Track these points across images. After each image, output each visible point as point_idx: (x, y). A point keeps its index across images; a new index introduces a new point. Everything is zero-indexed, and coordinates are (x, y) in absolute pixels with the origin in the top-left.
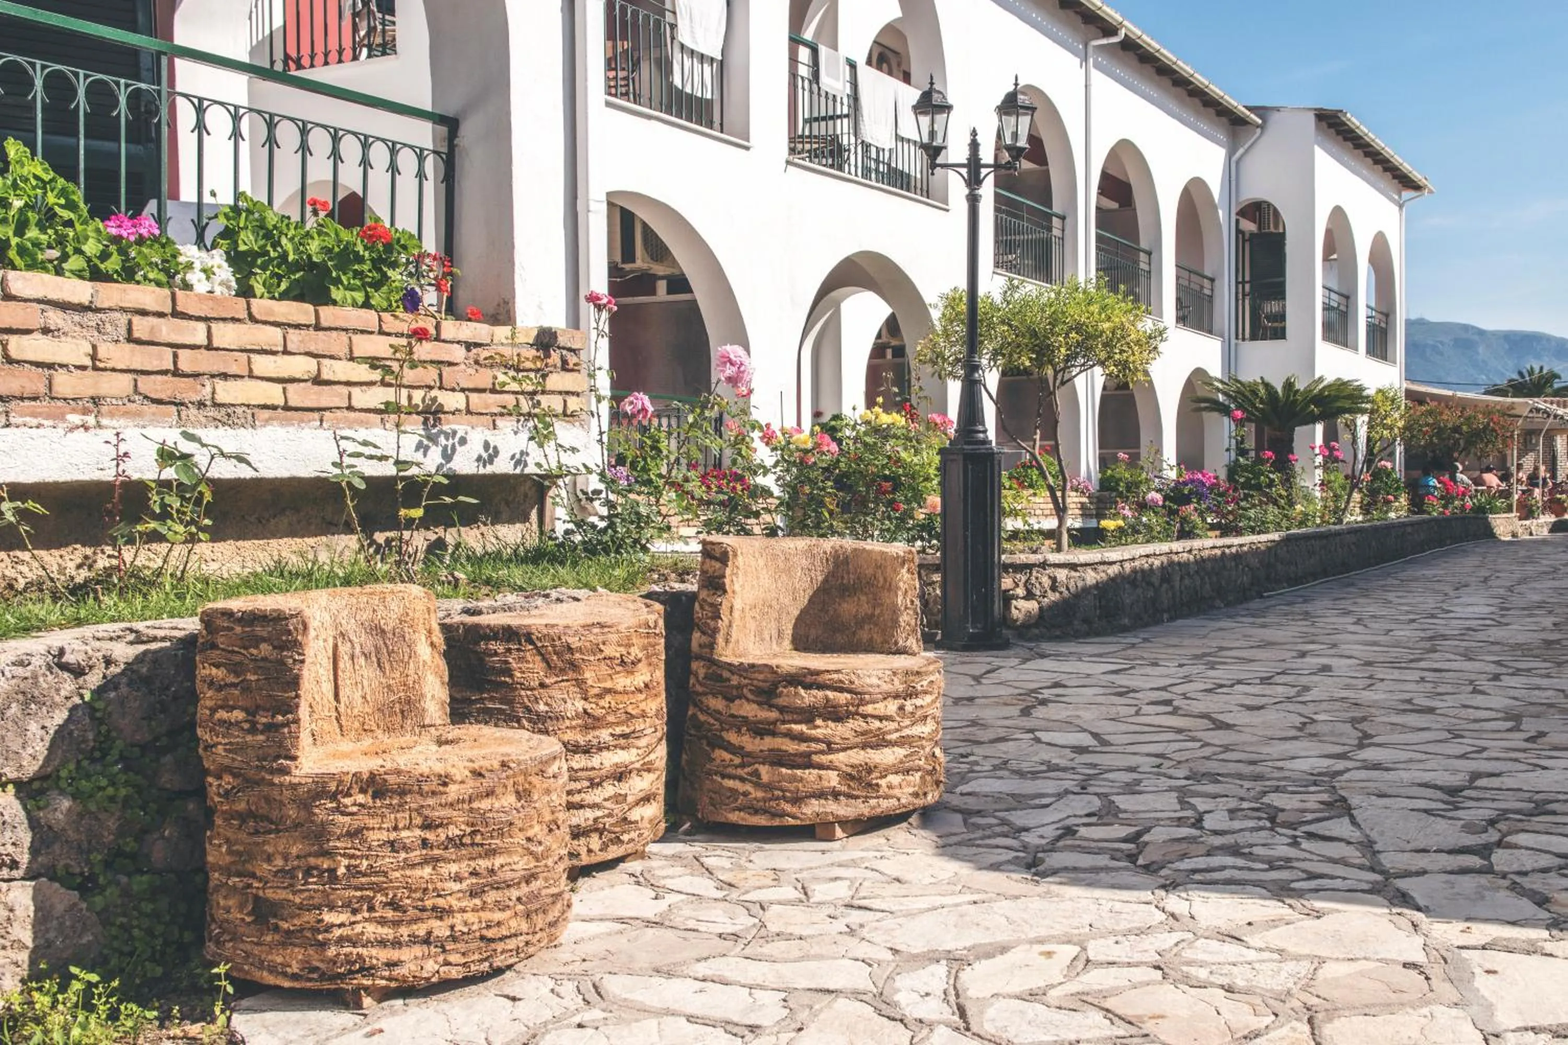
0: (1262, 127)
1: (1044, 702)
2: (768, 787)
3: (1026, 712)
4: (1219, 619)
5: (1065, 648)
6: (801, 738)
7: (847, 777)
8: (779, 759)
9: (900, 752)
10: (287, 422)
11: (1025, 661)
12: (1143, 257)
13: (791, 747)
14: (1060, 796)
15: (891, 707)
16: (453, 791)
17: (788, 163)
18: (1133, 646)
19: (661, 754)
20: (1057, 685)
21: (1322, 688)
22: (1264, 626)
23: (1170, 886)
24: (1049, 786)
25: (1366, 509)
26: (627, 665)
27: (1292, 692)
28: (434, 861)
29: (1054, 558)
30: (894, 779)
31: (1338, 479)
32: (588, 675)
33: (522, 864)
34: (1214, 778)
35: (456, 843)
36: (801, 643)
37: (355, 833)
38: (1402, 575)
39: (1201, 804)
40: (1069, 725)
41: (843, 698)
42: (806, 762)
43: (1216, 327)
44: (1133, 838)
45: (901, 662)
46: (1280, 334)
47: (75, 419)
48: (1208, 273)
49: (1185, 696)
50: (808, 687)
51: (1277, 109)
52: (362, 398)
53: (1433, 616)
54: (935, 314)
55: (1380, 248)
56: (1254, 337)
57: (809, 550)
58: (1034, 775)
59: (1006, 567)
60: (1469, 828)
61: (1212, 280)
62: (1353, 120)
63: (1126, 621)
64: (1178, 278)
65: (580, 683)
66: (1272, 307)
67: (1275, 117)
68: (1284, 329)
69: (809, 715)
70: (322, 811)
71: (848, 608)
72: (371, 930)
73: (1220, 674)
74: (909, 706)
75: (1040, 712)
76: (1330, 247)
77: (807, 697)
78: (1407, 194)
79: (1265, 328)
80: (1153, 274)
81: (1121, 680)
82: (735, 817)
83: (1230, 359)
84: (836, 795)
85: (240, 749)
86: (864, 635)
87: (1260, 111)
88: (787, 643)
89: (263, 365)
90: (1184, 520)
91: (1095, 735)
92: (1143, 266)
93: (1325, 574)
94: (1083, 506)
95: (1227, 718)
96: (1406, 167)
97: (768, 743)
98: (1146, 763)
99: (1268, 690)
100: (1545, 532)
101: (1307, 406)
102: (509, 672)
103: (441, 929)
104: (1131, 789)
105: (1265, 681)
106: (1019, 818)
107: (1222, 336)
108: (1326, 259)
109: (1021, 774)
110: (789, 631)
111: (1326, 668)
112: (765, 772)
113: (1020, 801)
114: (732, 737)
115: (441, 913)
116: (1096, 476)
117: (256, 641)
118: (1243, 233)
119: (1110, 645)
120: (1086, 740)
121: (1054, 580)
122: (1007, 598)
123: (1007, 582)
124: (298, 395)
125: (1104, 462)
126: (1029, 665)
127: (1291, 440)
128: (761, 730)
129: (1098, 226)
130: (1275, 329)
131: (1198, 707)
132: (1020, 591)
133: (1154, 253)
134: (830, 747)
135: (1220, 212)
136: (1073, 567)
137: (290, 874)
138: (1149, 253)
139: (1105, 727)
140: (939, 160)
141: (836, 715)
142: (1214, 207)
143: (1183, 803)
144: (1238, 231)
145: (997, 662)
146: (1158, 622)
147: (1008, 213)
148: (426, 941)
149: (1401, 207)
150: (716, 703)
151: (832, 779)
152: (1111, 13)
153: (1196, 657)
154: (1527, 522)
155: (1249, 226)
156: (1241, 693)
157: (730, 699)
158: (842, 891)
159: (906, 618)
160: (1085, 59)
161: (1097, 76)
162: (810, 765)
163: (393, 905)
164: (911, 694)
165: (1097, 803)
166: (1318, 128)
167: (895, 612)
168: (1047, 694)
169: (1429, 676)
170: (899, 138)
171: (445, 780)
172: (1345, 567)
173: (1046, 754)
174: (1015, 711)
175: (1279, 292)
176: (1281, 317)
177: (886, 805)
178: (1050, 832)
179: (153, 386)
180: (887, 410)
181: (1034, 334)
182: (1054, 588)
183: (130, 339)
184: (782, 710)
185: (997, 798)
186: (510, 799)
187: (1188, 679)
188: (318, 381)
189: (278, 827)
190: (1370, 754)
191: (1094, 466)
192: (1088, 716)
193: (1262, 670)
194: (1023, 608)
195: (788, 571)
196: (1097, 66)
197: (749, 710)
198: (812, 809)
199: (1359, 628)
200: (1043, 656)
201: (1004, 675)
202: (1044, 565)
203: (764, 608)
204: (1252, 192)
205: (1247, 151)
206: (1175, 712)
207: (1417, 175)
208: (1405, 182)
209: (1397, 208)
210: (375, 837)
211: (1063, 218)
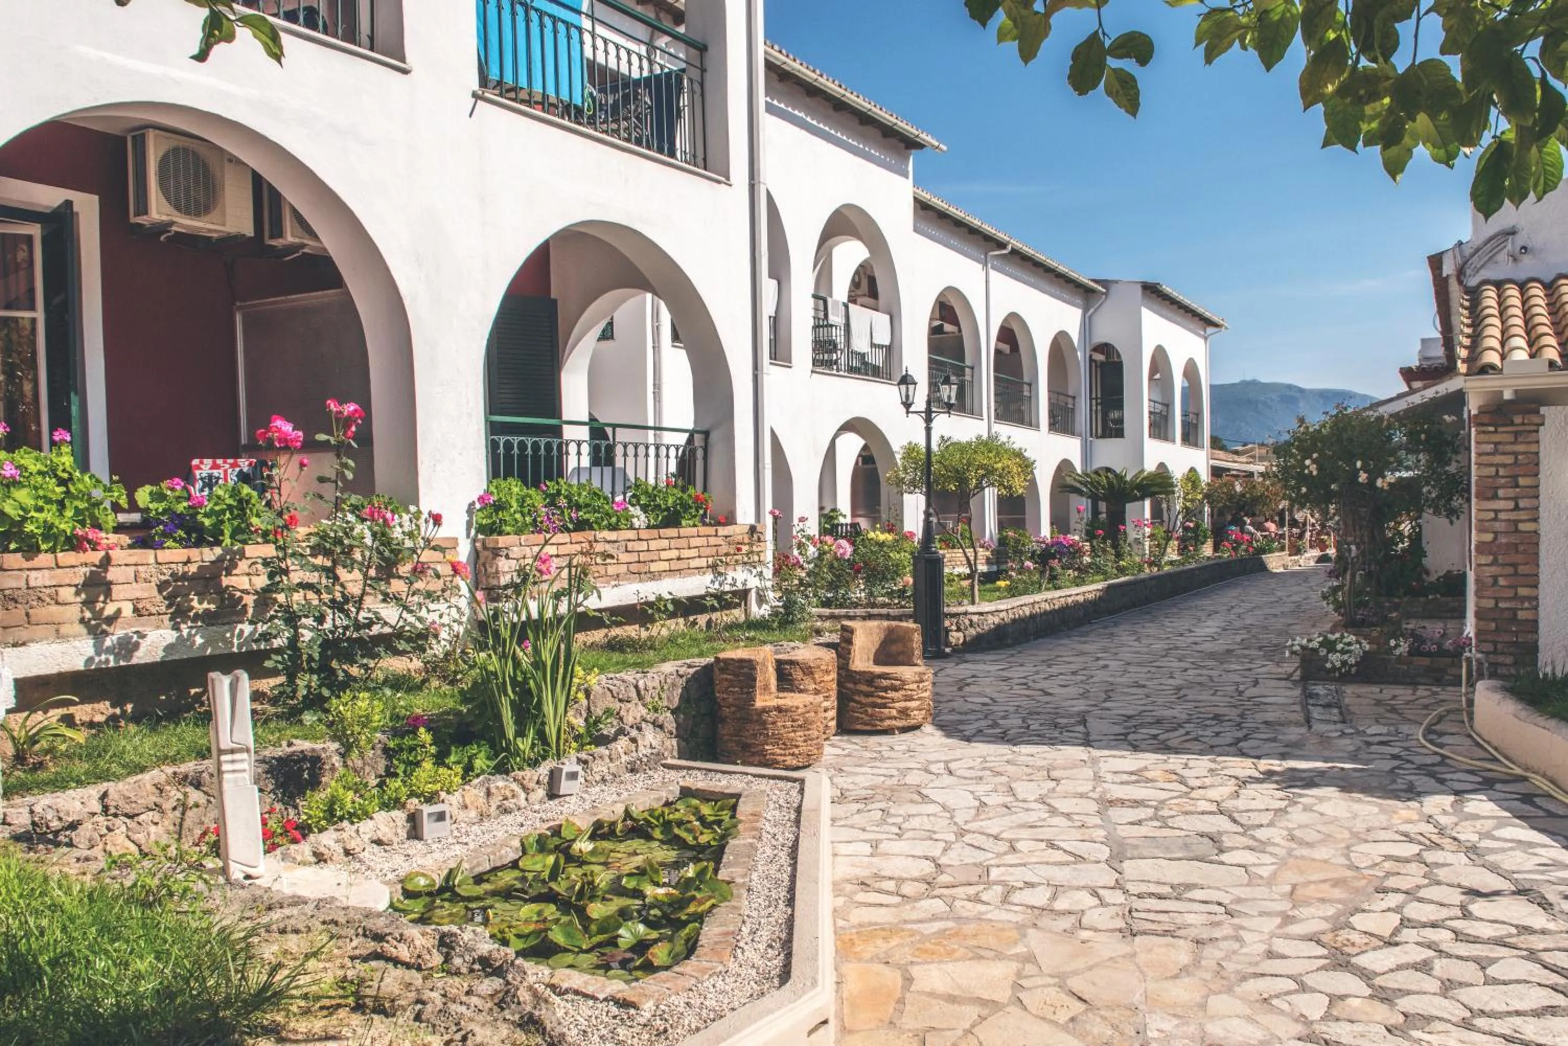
0: (1106, 294)
1: (968, 685)
2: (871, 716)
3: (960, 689)
4: (1060, 638)
5: (978, 657)
6: (883, 698)
7: (899, 712)
8: (875, 705)
9: (918, 703)
10: (670, 576)
11: (957, 664)
12: (1026, 387)
13: (879, 701)
14: (976, 720)
15: (914, 686)
16: (800, 711)
17: (813, 372)
18: (1012, 655)
19: (836, 703)
20: (973, 676)
21: (1101, 675)
22: (1085, 643)
23: (1015, 745)
24: (972, 717)
25: (1182, 550)
26: (827, 672)
27: (1084, 678)
28: (794, 731)
29: (971, 609)
30: (916, 712)
31: (1160, 532)
32: (816, 676)
33: (816, 733)
34: (1038, 714)
35: (800, 726)
36: (877, 662)
37: (774, 723)
38: (1182, 606)
39: (1030, 722)
40: (979, 694)
41: (898, 683)
42: (884, 706)
43: (1077, 430)
44: (1004, 733)
45: (916, 669)
46: (1119, 433)
47: (613, 583)
48: (1070, 393)
49: (1034, 681)
50: (885, 679)
51: (1116, 282)
52: (694, 563)
53: (1181, 635)
54: (898, 457)
55: (1191, 371)
56: (1103, 436)
57: (879, 627)
58: (966, 714)
59: (946, 615)
60: (1126, 728)
61: (1074, 398)
62: (1167, 289)
63: (1009, 641)
64: (1050, 399)
65: (814, 679)
66: (1114, 415)
67: (1114, 288)
68: (1122, 430)
69: (885, 689)
70: (765, 716)
71: (894, 648)
72: (778, 751)
73: (1054, 670)
74: (921, 685)
75: (967, 689)
76: (1154, 369)
77: (885, 683)
78: (1210, 330)
79: (1111, 429)
80: (1032, 398)
81: (1005, 674)
82: (859, 727)
83: (1087, 453)
84: (895, 718)
85: (739, 699)
86: (900, 658)
87: (1105, 283)
88: (871, 662)
89: (664, 555)
90: (1052, 569)
91: (992, 699)
92: (1026, 393)
93: (1134, 606)
94: (988, 559)
95: (1051, 691)
96: (1208, 314)
97: (871, 699)
98: (1012, 709)
99: (1073, 678)
100: (1312, 563)
101: (1132, 491)
102: (791, 675)
103: (796, 751)
104: (1004, 718)
105: (1074, 673)
106: (961, 727)
107: (1080, 435)
108: (1151, 378)
109: (961, 713)
110: (872, 657)
111: (1106, 666)
112: (869, 710)
113: (961, 722)
114: (857, 698)
115: (797, 747)
116: (996, 537)
117: (743, 667)
118: (1095, 361)
119: (1002, 655)
120: (987, 700)
121: (971, 621)
122: (947, 631)
123: (947, 623)
124: (675, 565)
125: (1001, 526)
126: (961, 666)
127: (1124, 512)
128: (867, 695)
129: (995, 371)
130: (1117, 430)
131: (1038, 686)
132: (954, 628)
133: (1033, 384)
134: (893, 701)
135: (1079, 354)
136: (981, 614)
137: (755, 735)
138: (1030, 385)
139: (995, 695)
140: (911, 409)
141: (895, 689)
142: (1074, 350)
143: (1024, 721)
144: (1091, 360)
145: (944, 665)
146: (1028, 641)
147: (937, 370)
148: (793, 754)
149: (1206, 339)
150: (850, 685)
151: (894, 713)
152: (1002, 236)
153: (1043, 661)
154: (1296, 558)
155: (1100, 357)
156: (1061, 680)
157: (855, 684)
158: (904, 747)
159: (917, 652)
160: (985, 264)
161: (993, 274)
162: (886, 707)
163: (784, 744)
164: (922, 681)
165: (990, 722)
166: (1144, 294)
167: (913, 650)
168: (969, 681)
169: (1153, 670)
170: (873, 345)
171: (797, 708)
172: (1148, 601)
173: (970, 706)
174: (955, 689)
175: (1119, 406)
176: (1121, 421)
177: (913, 722)
178: (974, 731)
179: (633, 567)
180: (882, 533)
181: (957, 471)
182: (971, 625)
183: (627, 551)
184: (876, 688)
185: (952, 722)
186: (813, 714)
187: (1037, 673)
188: (679, 559)
189: (751, 721)
190: (1108, 704)
191: (995, 531)
192: (988, 690)
193: (1074, 667)
194: (956, 637)
195: (871, 634)
196: (993, 268)
197: (863, 688)
198: (887, 723)
199: (1136, 644)
200: (966, 662)
201: (948, 671)
202: (966, 613)
203: (863, 648)
204: (1101, 336)
205: (1096, 310)
206: (1029, 688)
207: (1215, 319)
208: (1209, 322)
209: (1202, 341)
210: (779, 724)
211: (972, 368)
